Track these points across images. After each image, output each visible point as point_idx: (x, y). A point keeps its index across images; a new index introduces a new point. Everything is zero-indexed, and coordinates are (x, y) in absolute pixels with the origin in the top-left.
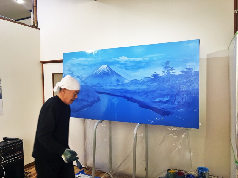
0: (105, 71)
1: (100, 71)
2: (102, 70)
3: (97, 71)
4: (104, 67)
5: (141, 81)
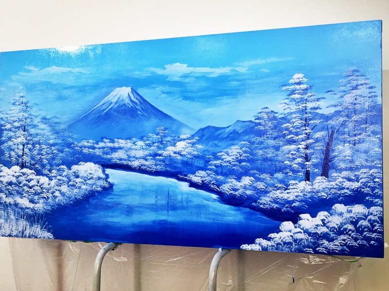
0: (125, 105)
1: (111, 103)
2: (114, 100)
3: (100, 104)
4: (123, 93)
5: (228, 130)
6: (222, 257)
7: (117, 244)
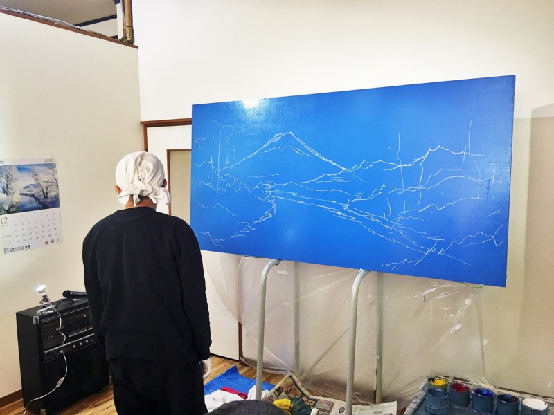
6: (363, 276)
7: (280, 260)
